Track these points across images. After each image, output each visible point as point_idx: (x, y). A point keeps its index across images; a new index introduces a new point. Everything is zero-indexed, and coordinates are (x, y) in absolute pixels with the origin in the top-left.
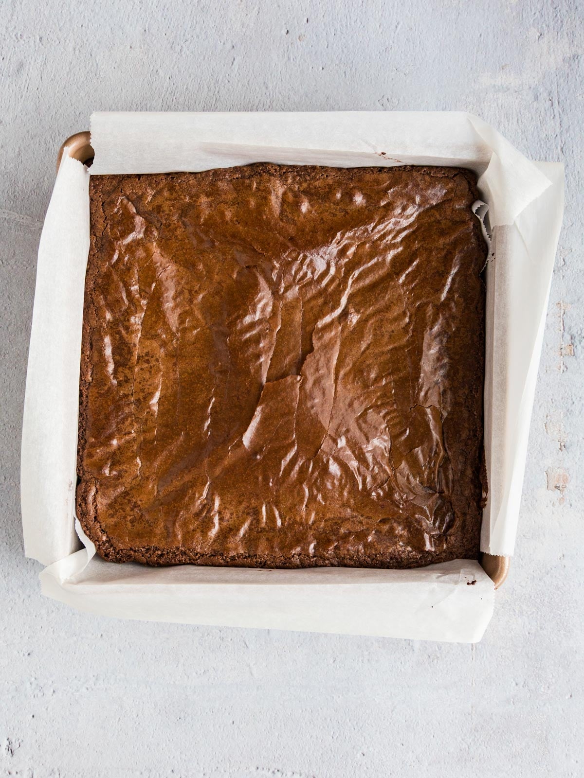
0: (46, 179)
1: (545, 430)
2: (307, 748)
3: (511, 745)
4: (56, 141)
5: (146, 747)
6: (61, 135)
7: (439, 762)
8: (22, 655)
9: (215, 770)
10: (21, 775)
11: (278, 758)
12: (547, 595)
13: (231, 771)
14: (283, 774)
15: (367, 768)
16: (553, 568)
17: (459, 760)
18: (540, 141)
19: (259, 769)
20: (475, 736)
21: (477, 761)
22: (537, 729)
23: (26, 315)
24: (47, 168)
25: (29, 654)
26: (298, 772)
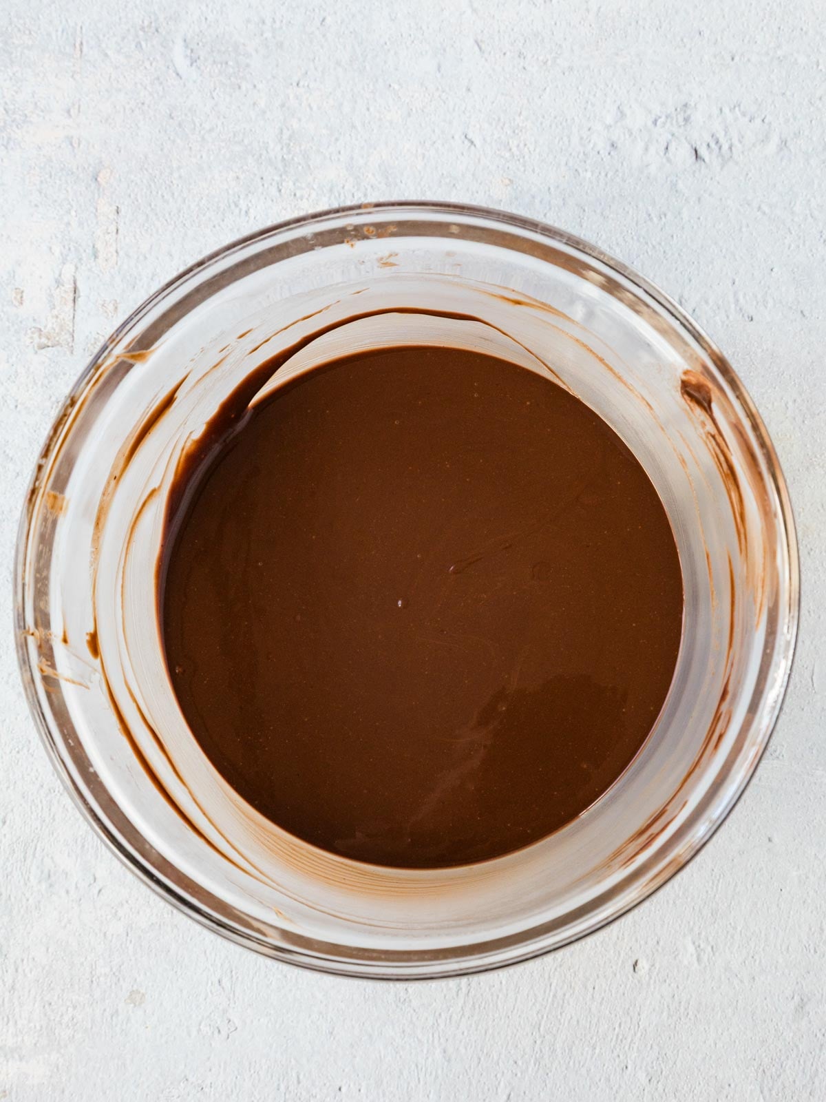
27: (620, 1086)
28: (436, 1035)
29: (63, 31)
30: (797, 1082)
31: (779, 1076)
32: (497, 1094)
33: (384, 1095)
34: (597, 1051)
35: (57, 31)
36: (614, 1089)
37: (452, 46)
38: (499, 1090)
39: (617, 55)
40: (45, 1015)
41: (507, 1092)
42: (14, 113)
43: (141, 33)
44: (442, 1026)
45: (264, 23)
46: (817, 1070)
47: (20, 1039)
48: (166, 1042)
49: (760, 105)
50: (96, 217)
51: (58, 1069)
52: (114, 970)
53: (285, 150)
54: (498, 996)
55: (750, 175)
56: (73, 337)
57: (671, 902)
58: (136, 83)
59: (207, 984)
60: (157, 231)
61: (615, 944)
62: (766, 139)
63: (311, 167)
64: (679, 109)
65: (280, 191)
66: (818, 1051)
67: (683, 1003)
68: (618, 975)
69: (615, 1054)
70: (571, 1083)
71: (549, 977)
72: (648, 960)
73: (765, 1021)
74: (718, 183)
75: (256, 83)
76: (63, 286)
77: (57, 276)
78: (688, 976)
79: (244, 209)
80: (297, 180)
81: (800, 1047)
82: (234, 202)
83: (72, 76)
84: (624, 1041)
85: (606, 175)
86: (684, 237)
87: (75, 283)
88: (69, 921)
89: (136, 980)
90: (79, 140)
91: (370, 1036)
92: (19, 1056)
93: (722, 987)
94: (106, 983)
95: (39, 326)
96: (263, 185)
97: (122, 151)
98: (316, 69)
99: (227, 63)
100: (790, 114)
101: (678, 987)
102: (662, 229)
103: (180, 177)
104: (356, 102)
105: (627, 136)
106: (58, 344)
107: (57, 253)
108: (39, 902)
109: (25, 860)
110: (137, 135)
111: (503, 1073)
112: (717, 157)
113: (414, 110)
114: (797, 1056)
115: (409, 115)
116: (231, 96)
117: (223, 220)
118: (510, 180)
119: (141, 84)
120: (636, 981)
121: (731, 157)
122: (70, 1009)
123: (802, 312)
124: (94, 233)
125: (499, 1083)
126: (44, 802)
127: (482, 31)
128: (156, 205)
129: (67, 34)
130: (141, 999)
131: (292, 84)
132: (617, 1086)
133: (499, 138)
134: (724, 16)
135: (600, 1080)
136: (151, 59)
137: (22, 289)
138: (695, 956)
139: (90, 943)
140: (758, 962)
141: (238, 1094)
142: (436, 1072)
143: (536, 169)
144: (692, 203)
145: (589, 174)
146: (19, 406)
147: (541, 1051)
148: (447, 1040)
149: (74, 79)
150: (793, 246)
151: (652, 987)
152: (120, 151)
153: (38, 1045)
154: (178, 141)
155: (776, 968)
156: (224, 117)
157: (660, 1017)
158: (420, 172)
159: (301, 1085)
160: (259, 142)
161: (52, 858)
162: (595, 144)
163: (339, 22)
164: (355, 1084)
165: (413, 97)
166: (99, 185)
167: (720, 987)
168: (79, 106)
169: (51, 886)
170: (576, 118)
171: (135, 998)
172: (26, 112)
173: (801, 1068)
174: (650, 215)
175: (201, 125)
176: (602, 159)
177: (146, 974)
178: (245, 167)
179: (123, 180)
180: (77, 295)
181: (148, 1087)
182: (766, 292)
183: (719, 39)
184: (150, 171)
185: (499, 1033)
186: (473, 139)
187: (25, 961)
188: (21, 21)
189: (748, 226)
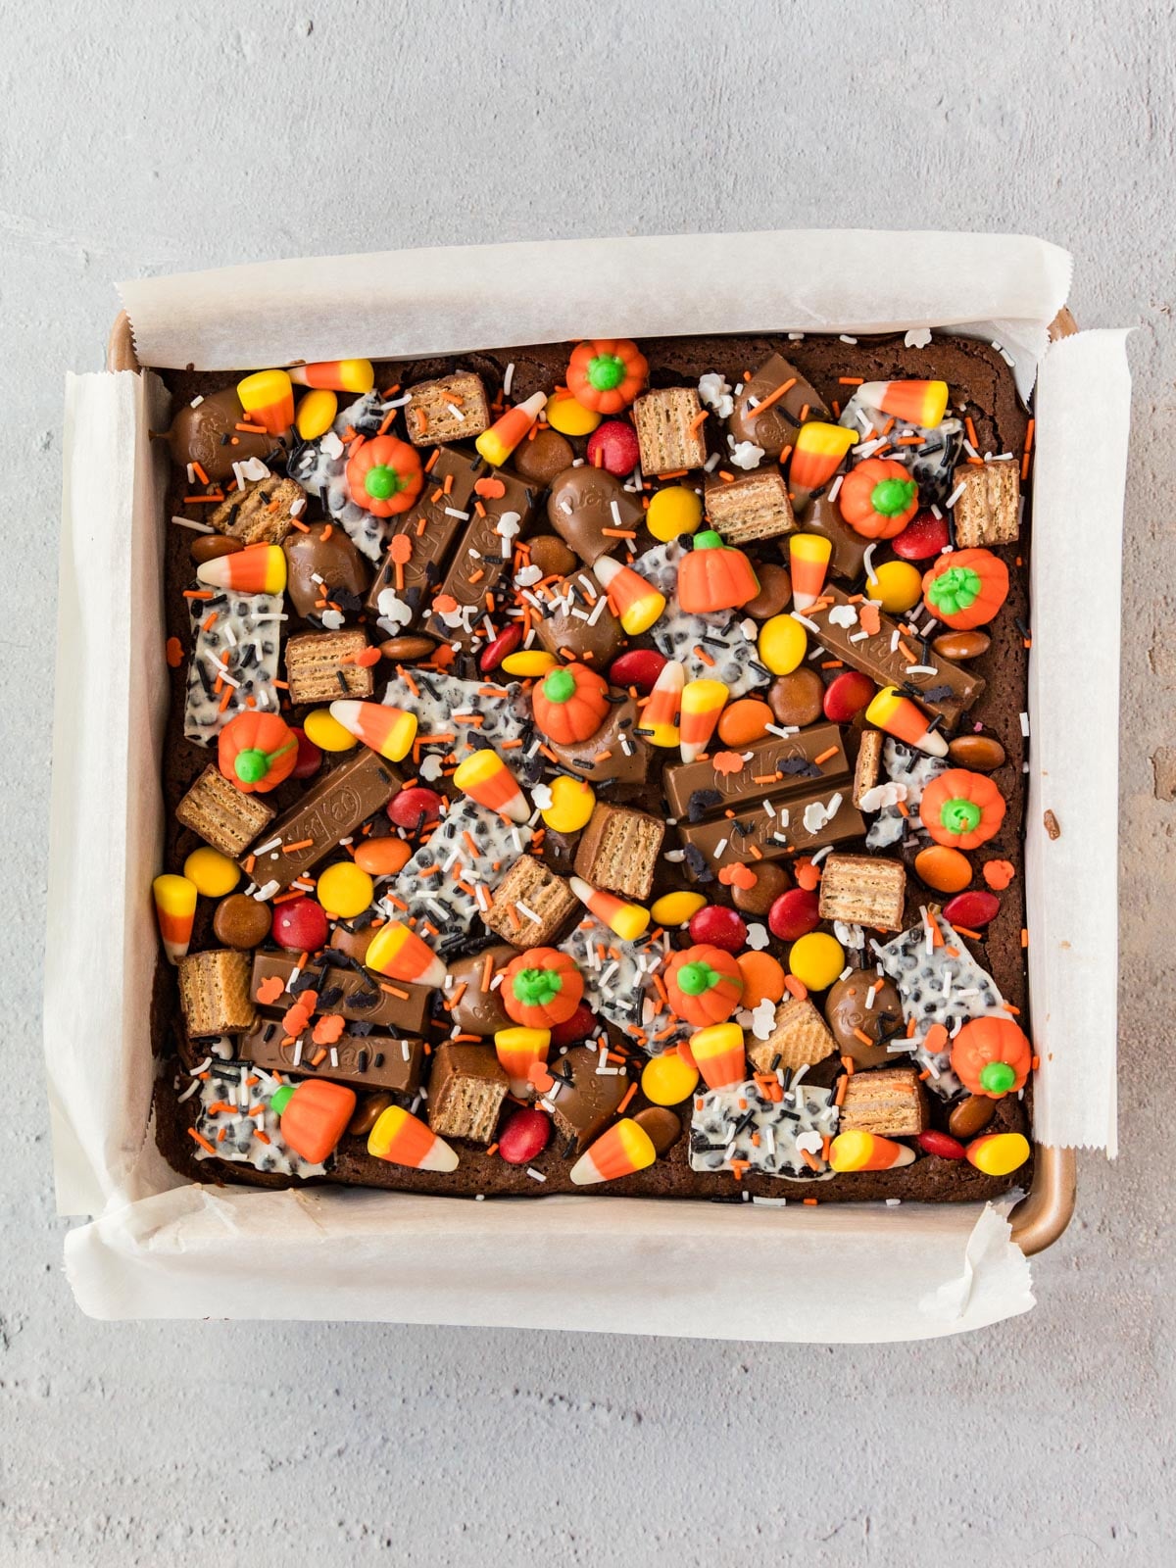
0: (65, 138)
1: (1150, 665)
2: (623, 1354)
3: (1071, 1358)
4: (86, 57)
5: (281, 1338)
6: (95, 45)
7: (912, 1391)
8: (23, 1139)
9: (427, 1393)
10: (25, 1389)
11: (560, 1371)
12: (1154, 1030)
13: (460, 1396)
14: (571, 1405)
15: (754, 1399)
16: (1167, 971)
17: (956, 1387)
18: (1135, 24)
19: (520, 1394)
20: (992, 1337)
21: (996, 1390)
22: (1131, 1324)
23: (24, 426)
24: (67, 114)
25: (38, 1139)
26: (604, 1401)
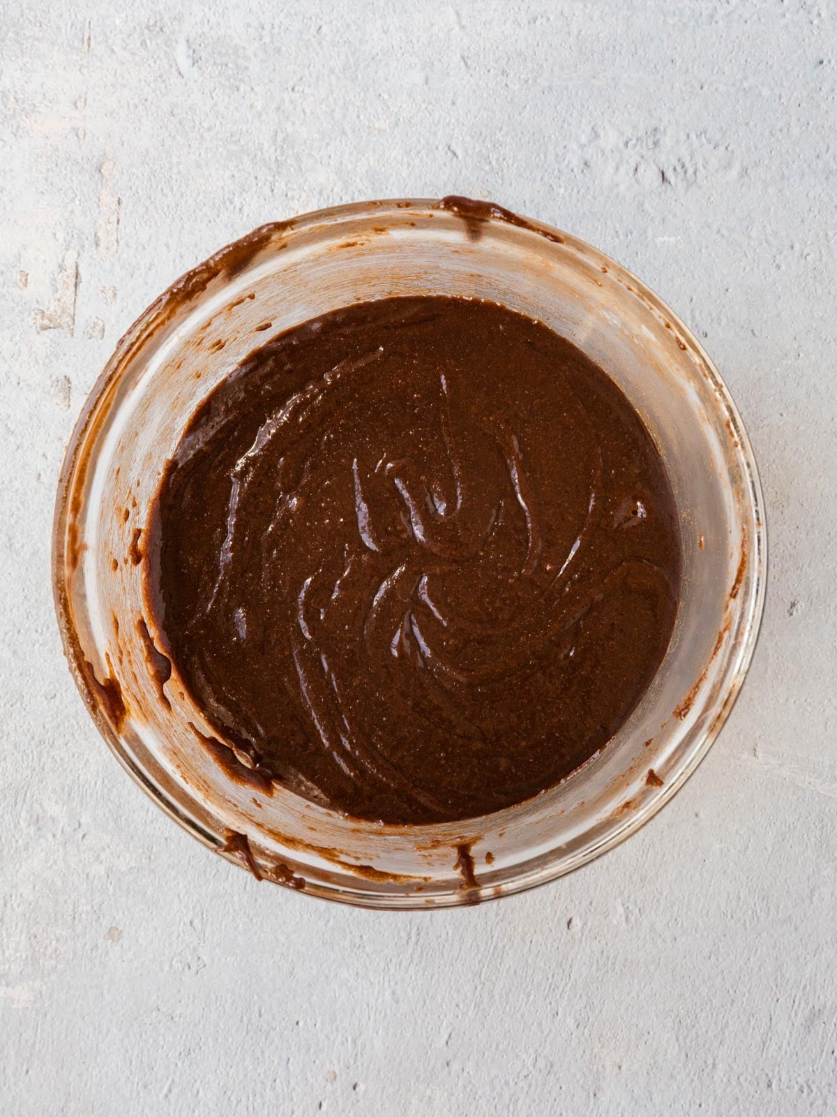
27: (550, 1031)
28: (386, 979)
29: (72, 25)
30: (710, 1033)
31: (693, 1026)
32: (439, 1033)
33: (337, 1030)
34: (532, 997)
35: (66, 24)
36: (546, 1033)
37: (440, 60)
38: (441, 1030)
39: (595, 78)
40: (31, 946)
41: (449, 1030)
42: (24, 102)
43: (146, 31)
44: (392, 970)
45: (263, 28)
46: (727, 1022)
47: (7, 967)
48: (141, 975)
49: (724, 133)
50: (99, 207)
51: (41, 997)
52: (95, 908)
53: (278, 151)
54: (444, 946)
55: (712, 199)
56: (74, 320)
57: (605, 867)
58: (140, 80)
59: (180, 924)
60: (156, 223)
61: (553, 903)
62: (728, 166)
63: (303, 170)
64: (649, 133)
65: (272, 191)
66: (729, 1006)
67: (611, 959)
68: (553, 931)
69: (548, 1001)
70: (506, 1026)
71: (491, 931)
72: (581, 919)
73: (683, 977)
74: (682, 205)
75: (253, 86)
76: (66, 270)
77: (60, 262)
78: (617, 934)
79: (238, 206)
80: (289, 181)
81: (714, 1001)
82: (229, 199)
83: (80, 70)
84: (556, 990)
85: (578, 192)
86: (648, 254)
87: (77, 269)
88: (55, 862)
89: (114, 918)
90: (84, 131)
91: (327, 977)
92: (6, 982)
93: (647, 946)
94: (87, 920)
95: (42, 308)
96: (257, 184)
97: (125, 145)
98: (310, 75)
99: (226, 65)
100: (751, 144)
101: (607, 944)
102: (627, 246)
103: (179, 172)
104: (347, 109)
105: (600, 156)
106: (60, 326)
107: (61, 240)
108: (28, 844)
109: (16, 805)
110: (140, 130)
111: (446, 1014)
112: (682, 181)
113: (401, 119)
114: (710, 1009)
115: (397, 124)
116: (230, 97)
117: (218, 216)
118: (488, 192)
119: (145, 81)
120: (569, 937)
121: (695, 181)
122: (54, 942)
123: (752, 331)
124: (96, 221)
125: (442, 1024)
126: (35, 753)
127: (469, 48)
128: (155, 199)
129: (76, 28)
130: (119, 935)
131: (287, 89)
132: (548, 1030)
133: (481, 151)
134: (696, 47)
135: (533, 1024)
136: (155, 57)
137: (27, 272)
138: (624, 917)
139: (73, 884)
140: (680, 925)
141: (204, 1025)
142: (385, 1012)
143: (513, 182)
144: (657, 223)
145: (562, 191)
146: (21, 383)
147: (481, 996)
148: (396, 983)
149: (82, 73)
150: (747, 268)
151: (584, 945)
152: (123, 145)
153: (24, 973)
154: (178, 138)
155: (696, 930)
156: (223, 118)
157: (590, 970)
158: (405, 180)
159: (262, 1019)
160: (254, 143)
161: (41, 804)
162: (569, 162)
163: (334, 31)
164: (311, 1020)
165: (401, 107)
166: (103, 176)
167: (644, 945)
168: (86, 99)
169: (39, 829)
170: (553, 137)
171: (114, 934)
172: (35, 102)
173: (714, 1020)
174: (617, 232)
175: (200, 124)
176: (575, 177)
177: (124, 913)
178: (241, 166)
179: (125, 172)
180: (78, 280)
181: (123, 1014)
182: (721, 311)
183: (690, 68)
184: (151, 165)
185: (443, 979)
186: (456, 151)
187: (14, 897)
188: (33, 14)
189: (707, 247)
